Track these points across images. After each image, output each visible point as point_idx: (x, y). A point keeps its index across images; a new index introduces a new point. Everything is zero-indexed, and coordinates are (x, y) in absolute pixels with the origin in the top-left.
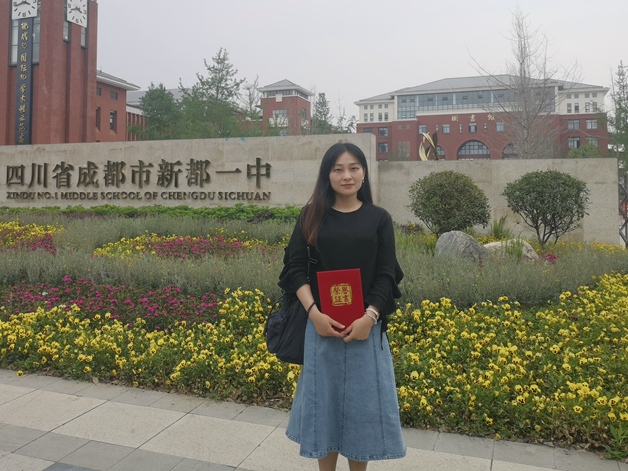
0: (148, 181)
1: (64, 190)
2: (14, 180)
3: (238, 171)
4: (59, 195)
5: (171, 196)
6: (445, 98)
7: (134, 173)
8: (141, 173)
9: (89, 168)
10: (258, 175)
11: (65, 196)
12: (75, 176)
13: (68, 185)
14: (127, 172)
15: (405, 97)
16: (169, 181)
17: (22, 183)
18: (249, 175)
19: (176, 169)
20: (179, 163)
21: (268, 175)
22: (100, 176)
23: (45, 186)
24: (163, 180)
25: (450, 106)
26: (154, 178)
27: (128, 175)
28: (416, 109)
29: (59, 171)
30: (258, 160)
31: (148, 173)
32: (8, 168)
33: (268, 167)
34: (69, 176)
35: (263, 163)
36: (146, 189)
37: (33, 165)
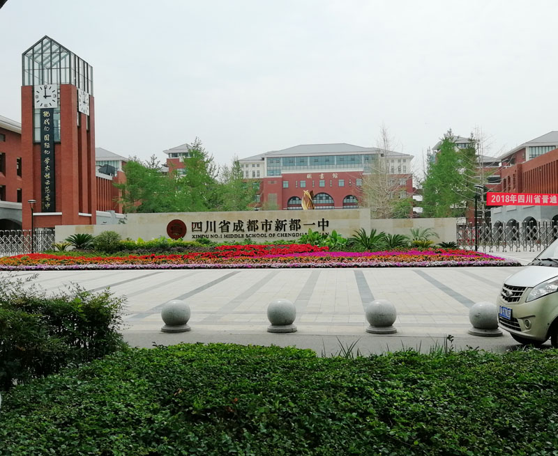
0: (270, 229)
1: (226, 233)
2: (196, 229)
3: (314, 224)
4: (223, 236)
5: (282, 235)
6: (302, 160)
7: (263, 225)
8: (266, 225)
9: (239, 223)
10: (323, 226)
11: (226, 236)
12: (231, 227)
13: (228, 231)
14: (260, 225)
15: (272, 159)
16: (281, 229)
17: (201, 231)
18: (319, 226)
19: (284, 223)
20: (285, 221)
21: (327, 225)
22: (245, 227)
23: (215, 231)
24: (277, 228)
25: (305, 167)
26: (273, 227)
27: (260, 226)
28: (281, 168)
29: (223, 224)
30: (323, 219)
31: (270, 225)
32: (193, 223)
33: (327, 222)
34: (228, 226)
35: (325, 220)
36: (269, 232)
37: (208, 222)
